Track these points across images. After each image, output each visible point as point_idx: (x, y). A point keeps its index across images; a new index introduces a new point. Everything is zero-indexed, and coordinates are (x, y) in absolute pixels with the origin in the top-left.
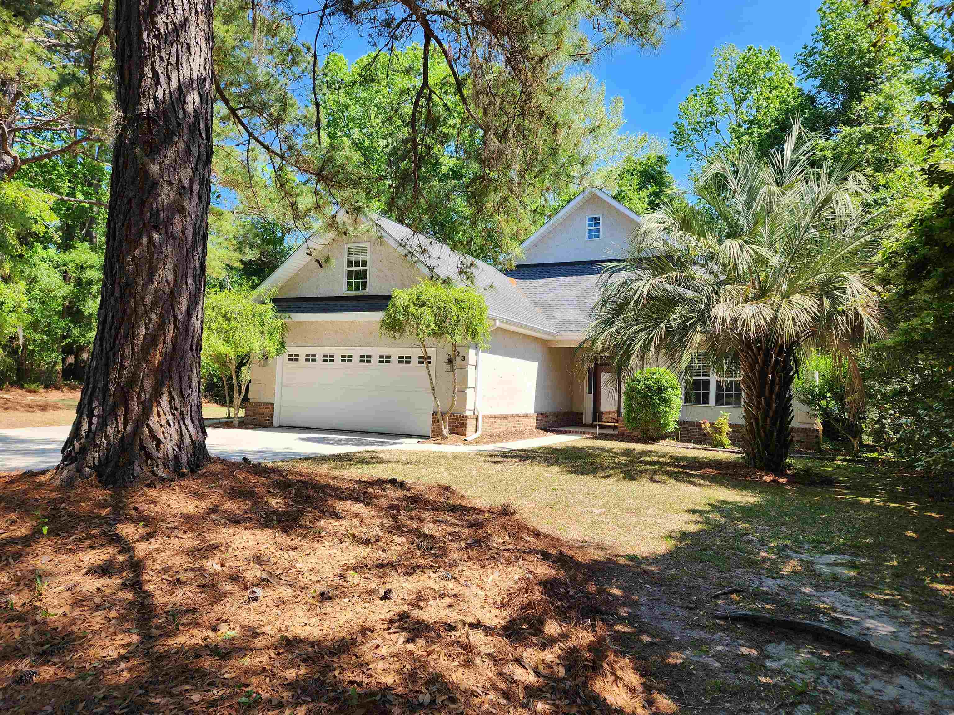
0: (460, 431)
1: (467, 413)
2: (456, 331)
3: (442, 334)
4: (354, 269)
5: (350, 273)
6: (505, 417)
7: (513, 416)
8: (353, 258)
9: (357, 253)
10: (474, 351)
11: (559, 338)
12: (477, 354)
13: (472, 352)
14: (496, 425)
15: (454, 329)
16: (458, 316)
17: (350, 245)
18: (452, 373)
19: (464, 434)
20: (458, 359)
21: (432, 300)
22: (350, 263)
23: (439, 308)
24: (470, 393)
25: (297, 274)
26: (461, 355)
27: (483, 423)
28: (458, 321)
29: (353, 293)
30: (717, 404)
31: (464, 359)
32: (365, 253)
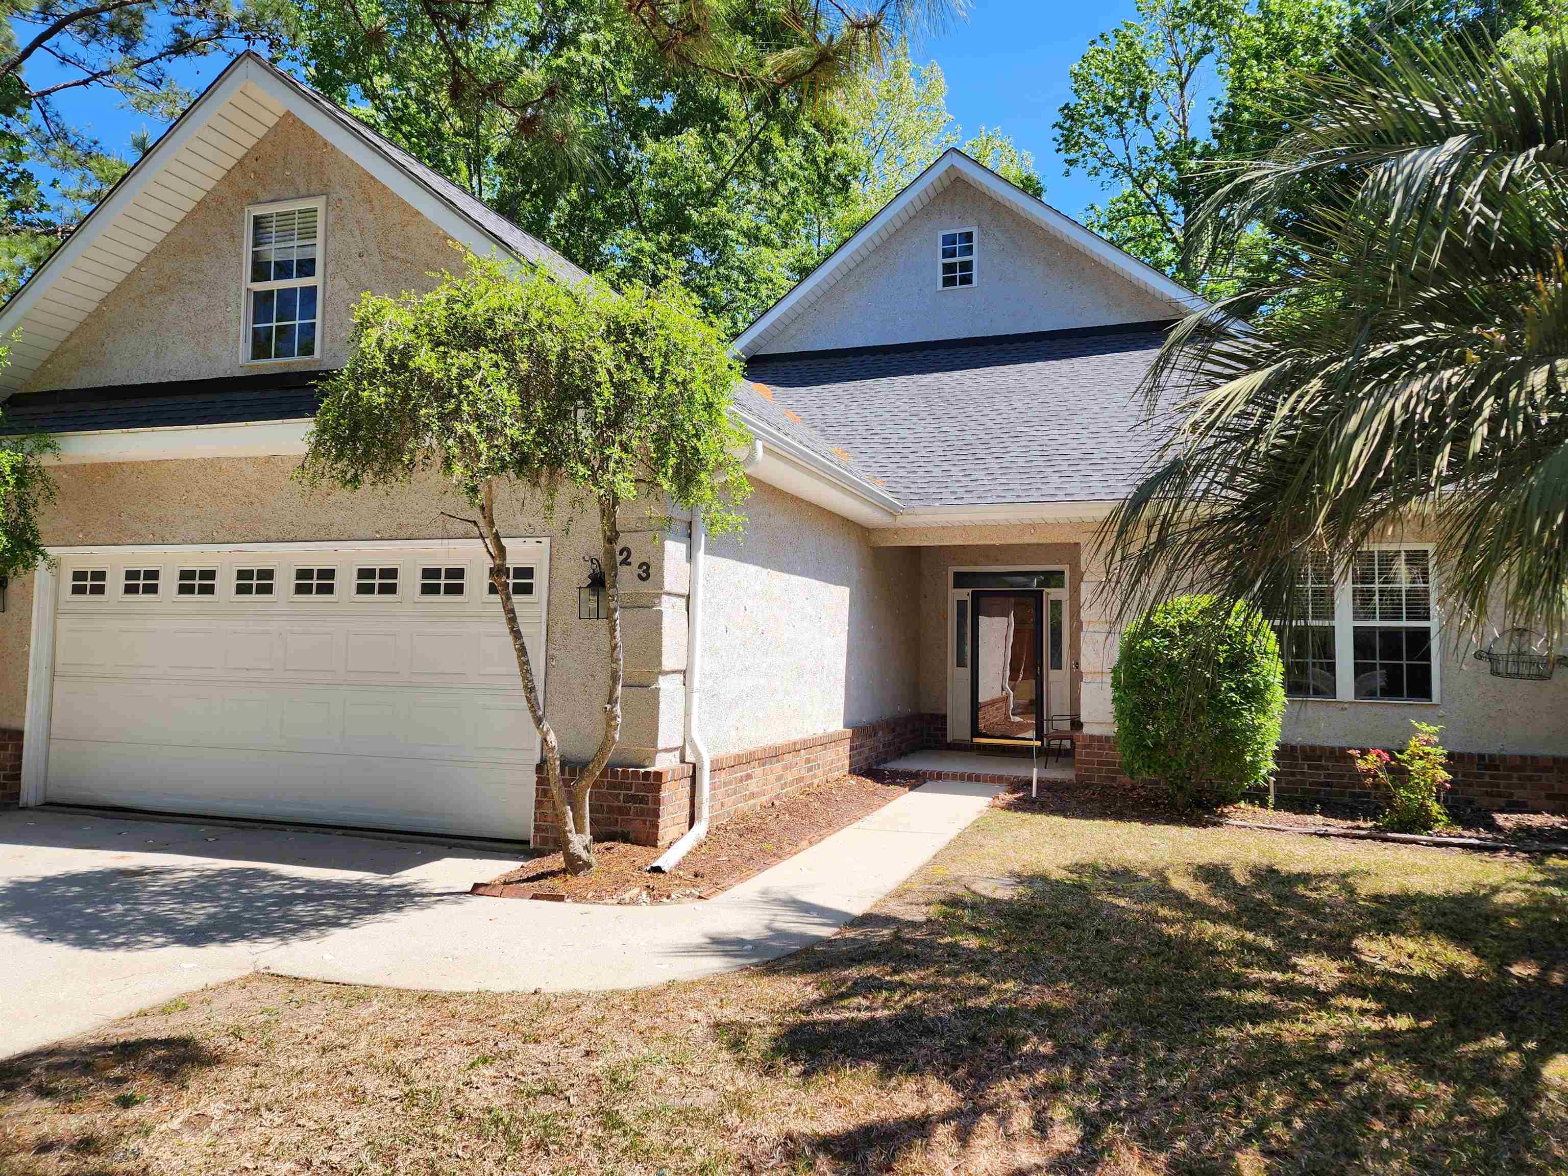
0: (637, 826)
1: (664, 763)
2: (615, 452)
3: (555, 462)
4: (275, 285)
5: (262, 301)
6: (773, 755)
7: (795, 748)
8: (273, 253)
9: (286, 235)
10: (682, 547)
11: (903, 521)
12: (690, 557)
13: (674, 550)
14: (753, 786)
15: (603, 442)
16: (620, 387)
17: (259, 211)
18: (603, 624)
19: (649, 839)
20: (626, 577)
21: (507, 322)
22: (260, 271)
23: (539, 357)
24: (668, 686)
25: (97, 314)
26: (635, 560)
27: (713, 787)
28: (621, 410)
29: (272, 365)
30: (1357, 694)
31: (646, 572)
32: (309, 233)
